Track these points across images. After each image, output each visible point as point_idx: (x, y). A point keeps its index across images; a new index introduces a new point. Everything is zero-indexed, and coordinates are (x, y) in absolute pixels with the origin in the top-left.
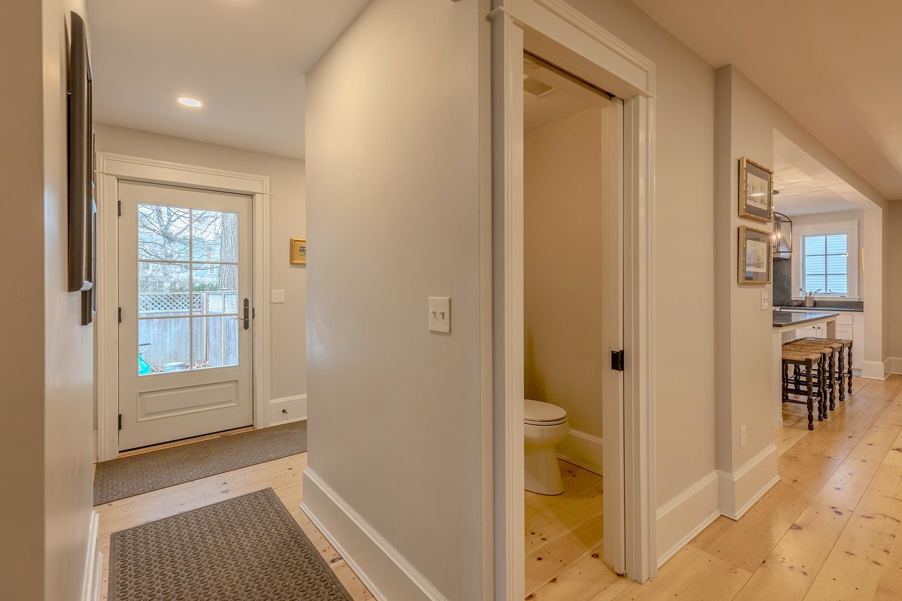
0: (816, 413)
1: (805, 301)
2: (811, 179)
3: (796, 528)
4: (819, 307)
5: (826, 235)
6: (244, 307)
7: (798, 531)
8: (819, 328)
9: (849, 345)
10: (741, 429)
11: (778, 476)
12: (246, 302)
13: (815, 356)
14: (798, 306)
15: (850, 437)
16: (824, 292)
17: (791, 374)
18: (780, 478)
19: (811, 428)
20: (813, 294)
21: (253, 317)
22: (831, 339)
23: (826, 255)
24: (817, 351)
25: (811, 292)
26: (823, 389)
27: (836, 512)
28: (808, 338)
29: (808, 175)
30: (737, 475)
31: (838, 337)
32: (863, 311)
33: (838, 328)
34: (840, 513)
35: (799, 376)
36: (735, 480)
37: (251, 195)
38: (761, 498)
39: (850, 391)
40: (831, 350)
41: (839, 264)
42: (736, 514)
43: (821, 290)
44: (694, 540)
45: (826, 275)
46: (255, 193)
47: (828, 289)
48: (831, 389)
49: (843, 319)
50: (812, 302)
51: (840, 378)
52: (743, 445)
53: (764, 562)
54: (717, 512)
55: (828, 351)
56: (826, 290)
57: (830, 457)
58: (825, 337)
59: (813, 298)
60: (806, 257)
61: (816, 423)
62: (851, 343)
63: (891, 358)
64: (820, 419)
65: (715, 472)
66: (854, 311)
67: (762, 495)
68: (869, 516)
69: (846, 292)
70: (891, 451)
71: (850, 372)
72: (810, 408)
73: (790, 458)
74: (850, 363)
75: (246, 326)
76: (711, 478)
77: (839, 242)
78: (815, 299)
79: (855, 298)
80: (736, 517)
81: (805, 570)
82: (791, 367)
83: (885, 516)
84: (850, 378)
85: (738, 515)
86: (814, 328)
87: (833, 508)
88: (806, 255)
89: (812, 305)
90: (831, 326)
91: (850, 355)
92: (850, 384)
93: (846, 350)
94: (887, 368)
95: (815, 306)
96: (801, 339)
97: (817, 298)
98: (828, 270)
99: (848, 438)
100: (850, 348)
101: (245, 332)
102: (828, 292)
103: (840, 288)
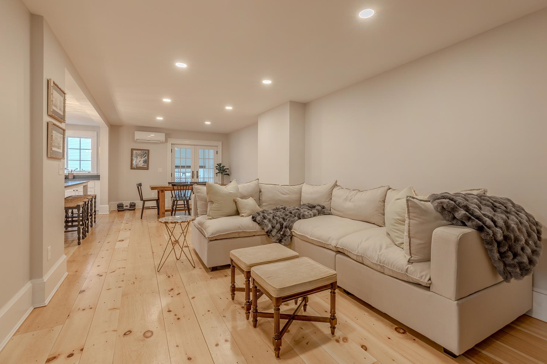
0: (81, 235)
1: (68, 176)
2: (78, 104)
3: (82, 292)
4: (76, 179)
5: (80, 138)
7: (84, 292)
8: (77, 190)
9: (95, 197)
10: (48, 249)
11: (67, 272)
13: (81, 203)
15: (99, 242)
16: (79, 170)
17: (70, 214)
18: (68, 273)
19: (79, 244)
20: (73, 171)
22: (86, 195)
23: (80, 149)
24: (81, 201)
25: (72, 170)
26: (85, 221)
27: (100, 276)
28: (73, 196)
29: (78, 101)
30: (46, 278)
31: (89, 194)
32: (99, 180)
33: (89, 190)
34: (102, 276)
35: (68, 218)
36: (45, 281)
38: (59, 287)
39: (95, 222)
40: (88, 200)
41: (87, 155)
42: (45, 302)
43: (77, 169)
44: (18, 331)
45: (80, 160)
47: (81, 169)
48: (88, 221)
49: (91, 184)
50: (72, 176)
51: (91, 215)
52: (49, 258)
53: (69, 315)
54: (31, 307)
55: (87, 200)
56: (80, 169)
57: (91, 254)
58: (82, 194)
60: (69, 150)
61: (81, 241)
62: (96, 196)
63: (111, 202)
64: (83, 239)
65: (29, 282)
66: (95, 180)
67: (59, 286)
68: (114, 271)
69: (91, 170)
70: (117, 242)
71: (95, 211)
72: (79, 233)
73: (70, 262)
74: (95, 207)
76: (28, 285)
77: (87, 143)
78: (74, 174)
79: (95, 173)
80: (45, 304)
81: (90, 307)
82: (70, 211)
83: (120, 268)
84: (95, 215)
85: (47, 302)
86: (74, 191)
87: (98, 275)
88: (69, 148)
89: (72, 178)
90: (85, 188)
91: (95, 202)
92: (95, 218)
93: (94, 200)
94: (110, 208)
95: (74, 178)
96: (69, 197)
97: (75, 173)
98: (81, 158)
99: (98, 243)
100: (95, 199)
102: (81, 170)
103: (87, 168)
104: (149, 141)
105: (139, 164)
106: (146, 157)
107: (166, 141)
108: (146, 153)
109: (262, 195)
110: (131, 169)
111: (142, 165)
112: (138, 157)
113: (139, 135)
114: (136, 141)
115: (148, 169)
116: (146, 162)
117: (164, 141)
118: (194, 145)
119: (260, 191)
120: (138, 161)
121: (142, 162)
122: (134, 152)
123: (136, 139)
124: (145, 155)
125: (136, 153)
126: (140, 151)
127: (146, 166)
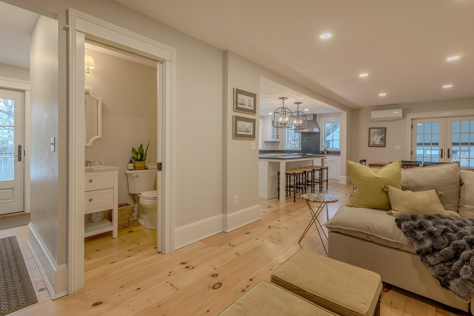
6: (18, 149)
10: (234, 197)
12: (20, 147)
14: (321, 154)
18: (261, 218)
19: (295, 201)
21: (24, 155)
30: (229, 215)
32: (340, 155)
36: (228, 217)
37: (24, 91)
39: (327, 188)
42: (228, 230)
44: (203, 240)
45: (333, 140)
46: (25, 90)
54: (221, 230)
59: (327, 150)
62: (328, 168)
66: (338, 155)
69: (339, 147)
71: (327, 180)
72: (295, 193)
74: (327, 176)
75: (20, 159)
76: (221, 216)
78: (327, 151)
91: (327, 173)
92: (327, 185)
95: (327, 154)
98: (333, 138)
100: (327, 170)
101: (19, 163)
104: (385, 119)
105: (376, 142)
106: (383, 134)
107: (404, 116)
108: (384, 131)
109: (464, 189)
110: (369, 146)
111: (379, 142)
112: (375, 135)
113: (376, 115)
114: (373, 121)
115: (385, 147)
116: (384, 140)
117: (401, 117)
118: (444, 117)
119: (461, 184)
120: (375, 139)
121: (379, 140)
122: (372, 130)
123: (372, 119)
124: (382, 133)
125: (373, 132)
126: (377, 130)
127: (382, 144)
